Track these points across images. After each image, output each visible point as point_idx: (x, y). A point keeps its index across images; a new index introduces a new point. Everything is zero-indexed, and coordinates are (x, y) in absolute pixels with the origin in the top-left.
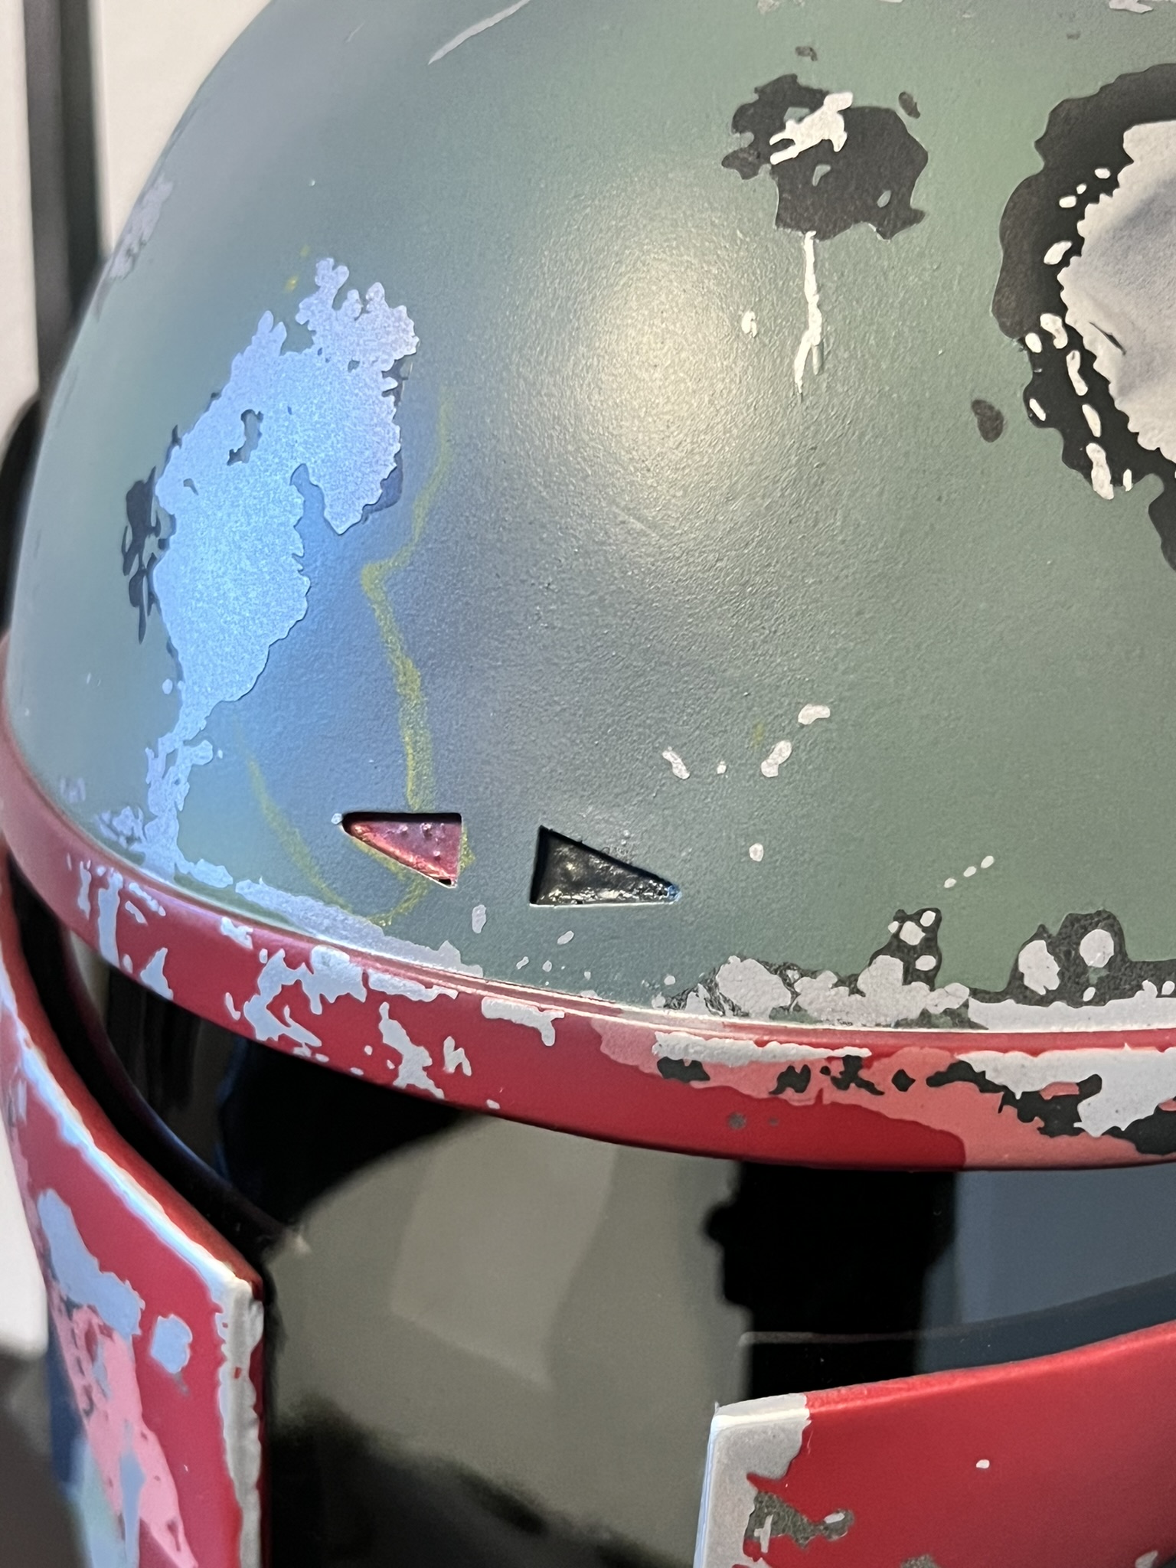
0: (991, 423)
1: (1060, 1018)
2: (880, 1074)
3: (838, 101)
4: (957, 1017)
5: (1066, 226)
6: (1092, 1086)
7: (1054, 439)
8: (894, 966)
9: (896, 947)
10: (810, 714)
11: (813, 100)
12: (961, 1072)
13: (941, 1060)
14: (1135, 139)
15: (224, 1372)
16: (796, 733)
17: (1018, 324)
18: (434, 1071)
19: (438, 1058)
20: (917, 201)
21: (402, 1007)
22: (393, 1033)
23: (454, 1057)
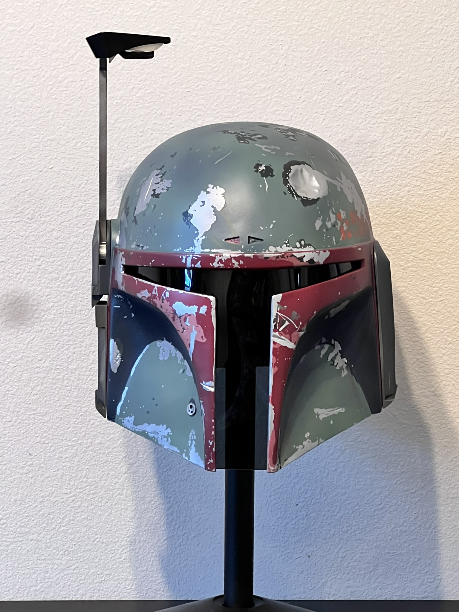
0: (285, 194)
1: (300, 250)
2: (285, 256)
3: (264, 165)
4: (291, 250)
5: (288, 176)
6: (304, 256)
7: (291, 195)
8: (285, 245)
9: (285, 243)
10: (274, 221)
11: (261, 165)
12: (293, 255)
13: (291, 254)
14: (292, 167)
15: (212, 309)
16: (273, 224)
17: (286, 185)
18: (239, 265)
19: (239, 262)
20: (274, 174)
21: (235, 258)
22: (234, 261)
23: (241, 262)
